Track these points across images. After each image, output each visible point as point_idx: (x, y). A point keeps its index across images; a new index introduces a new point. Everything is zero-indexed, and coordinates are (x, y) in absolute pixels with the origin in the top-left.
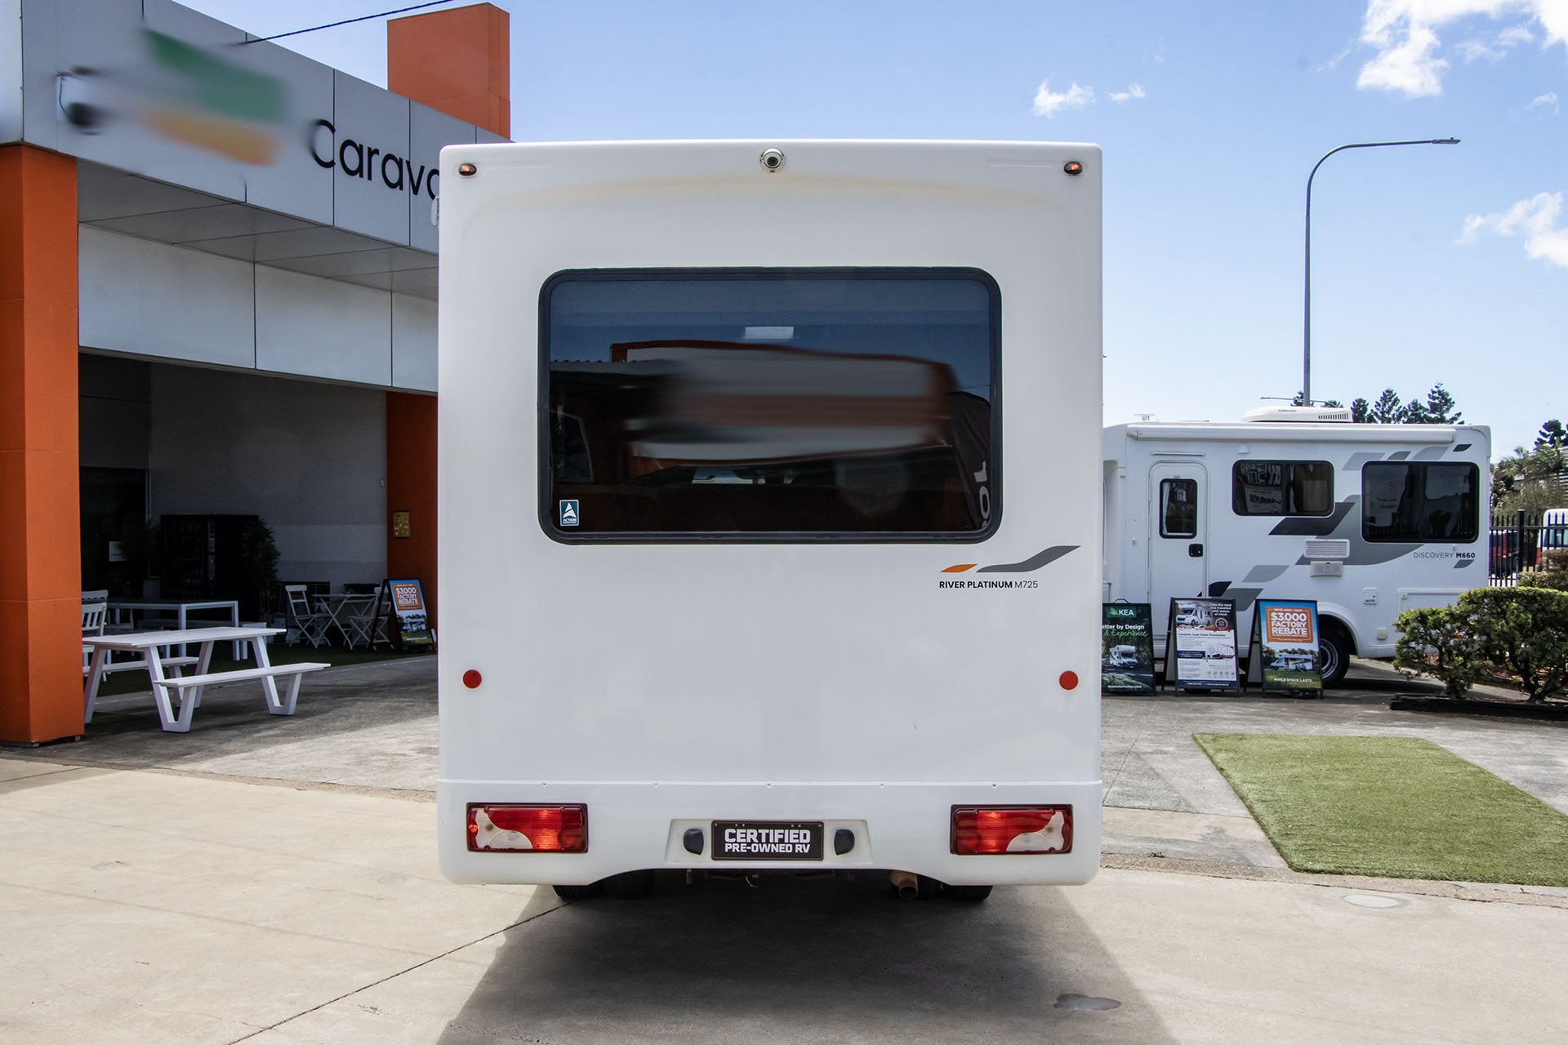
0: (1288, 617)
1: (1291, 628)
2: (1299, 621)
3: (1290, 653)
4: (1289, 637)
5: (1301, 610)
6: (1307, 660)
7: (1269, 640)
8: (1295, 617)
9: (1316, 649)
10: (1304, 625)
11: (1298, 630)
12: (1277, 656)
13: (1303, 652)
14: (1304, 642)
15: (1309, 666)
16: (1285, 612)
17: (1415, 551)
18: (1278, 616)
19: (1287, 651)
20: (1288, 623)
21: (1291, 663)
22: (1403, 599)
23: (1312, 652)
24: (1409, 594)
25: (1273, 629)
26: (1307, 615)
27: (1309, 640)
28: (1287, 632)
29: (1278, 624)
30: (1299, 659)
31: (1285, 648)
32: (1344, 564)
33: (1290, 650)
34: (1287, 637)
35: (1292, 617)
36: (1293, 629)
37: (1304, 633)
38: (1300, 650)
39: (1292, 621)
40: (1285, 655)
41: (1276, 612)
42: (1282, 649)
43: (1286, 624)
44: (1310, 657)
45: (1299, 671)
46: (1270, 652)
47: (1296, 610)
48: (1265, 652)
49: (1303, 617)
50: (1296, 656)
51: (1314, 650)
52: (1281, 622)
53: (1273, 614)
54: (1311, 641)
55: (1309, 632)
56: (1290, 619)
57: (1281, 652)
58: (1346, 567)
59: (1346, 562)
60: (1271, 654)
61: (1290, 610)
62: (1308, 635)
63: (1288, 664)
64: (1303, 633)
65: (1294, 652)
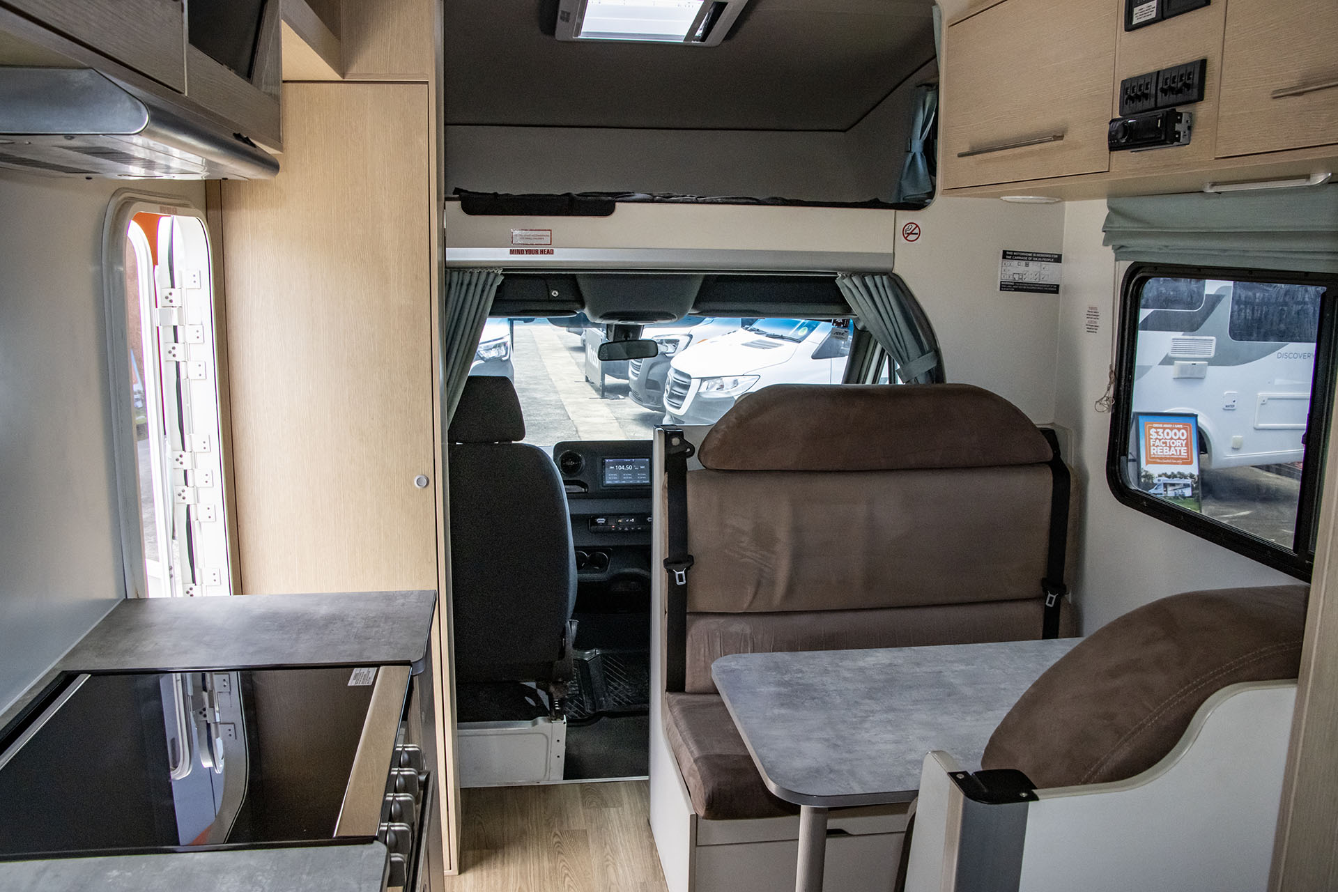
0: (1168, 434)
1: (1170, 447)
2: (1179, 439)
3: (1169, 477)
4: (1169, 459)
5: (1181, 426)
6: (1186, 486)
7: (1148, 463)
8: (1175, 434)
9: (1196, 472)
10: (1184, 443)
11: (1178, 449)
12: (1155, 481)
13: (1182, 476)
14: (1183, 463)
15: (1188, 492)
16: (1164, 429)
17: (1279, 351)
18: (1157, 433)
19: (1165, 475)
20: (1168, 441)
21: (1170, 488)
22: (1262, 404)
23: (1192, 476)
24: (1269, 399)
25: (1152, 448)
26: (1187, 432)
27: (1187, 461)
28: (1167, 452)
29: (1158, 443)
30: (1178, 484)
31: (1164, 472)
32: (1209, 365)
33: (1169, 473)
34: (1166, 459)
35: (1172, 434)
36: (1173, 449)
37: (1184, 454)
38: (1179, 473)
39: (1172, 439)
40: (1164, 479)
41: (1156, 428)
42: (1161, 473)
43: (1166, 443)
44: (1189, 481)
45: (1178, 498)
46: (1149, 476)
47: (1176, 426)
48: (1144, 477)
49: (1183, 434)
50: (1175, 481)
51: (1193, 473)
52: (1160, 440)
53: (1152, 431)
54: (1191, 463)
55: (1189, 452)
56: (1169, 437)
57: (1160, 476)
58: (1210, 368)
59: (1212, 362)
60: (1149, 479)
61: (1170, 426)
62: (1188, 455)
63: (1166, 491)
64: (1182, 454)
65: (1173, 476)
